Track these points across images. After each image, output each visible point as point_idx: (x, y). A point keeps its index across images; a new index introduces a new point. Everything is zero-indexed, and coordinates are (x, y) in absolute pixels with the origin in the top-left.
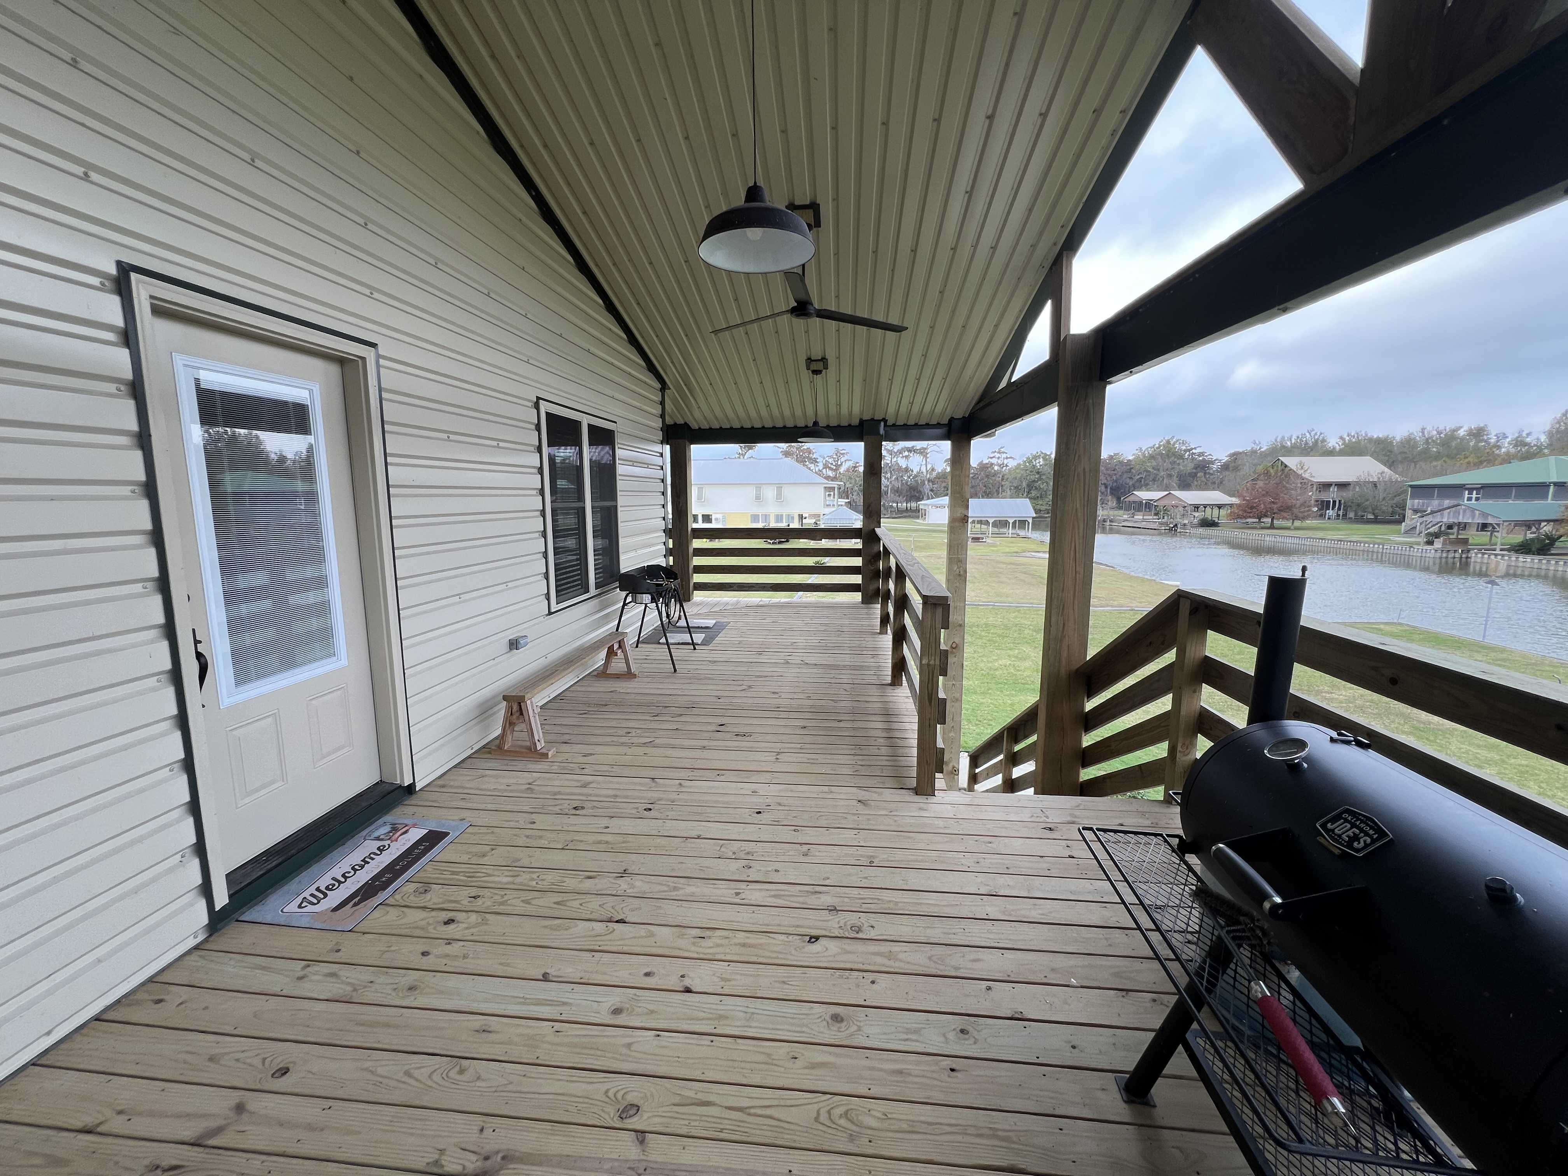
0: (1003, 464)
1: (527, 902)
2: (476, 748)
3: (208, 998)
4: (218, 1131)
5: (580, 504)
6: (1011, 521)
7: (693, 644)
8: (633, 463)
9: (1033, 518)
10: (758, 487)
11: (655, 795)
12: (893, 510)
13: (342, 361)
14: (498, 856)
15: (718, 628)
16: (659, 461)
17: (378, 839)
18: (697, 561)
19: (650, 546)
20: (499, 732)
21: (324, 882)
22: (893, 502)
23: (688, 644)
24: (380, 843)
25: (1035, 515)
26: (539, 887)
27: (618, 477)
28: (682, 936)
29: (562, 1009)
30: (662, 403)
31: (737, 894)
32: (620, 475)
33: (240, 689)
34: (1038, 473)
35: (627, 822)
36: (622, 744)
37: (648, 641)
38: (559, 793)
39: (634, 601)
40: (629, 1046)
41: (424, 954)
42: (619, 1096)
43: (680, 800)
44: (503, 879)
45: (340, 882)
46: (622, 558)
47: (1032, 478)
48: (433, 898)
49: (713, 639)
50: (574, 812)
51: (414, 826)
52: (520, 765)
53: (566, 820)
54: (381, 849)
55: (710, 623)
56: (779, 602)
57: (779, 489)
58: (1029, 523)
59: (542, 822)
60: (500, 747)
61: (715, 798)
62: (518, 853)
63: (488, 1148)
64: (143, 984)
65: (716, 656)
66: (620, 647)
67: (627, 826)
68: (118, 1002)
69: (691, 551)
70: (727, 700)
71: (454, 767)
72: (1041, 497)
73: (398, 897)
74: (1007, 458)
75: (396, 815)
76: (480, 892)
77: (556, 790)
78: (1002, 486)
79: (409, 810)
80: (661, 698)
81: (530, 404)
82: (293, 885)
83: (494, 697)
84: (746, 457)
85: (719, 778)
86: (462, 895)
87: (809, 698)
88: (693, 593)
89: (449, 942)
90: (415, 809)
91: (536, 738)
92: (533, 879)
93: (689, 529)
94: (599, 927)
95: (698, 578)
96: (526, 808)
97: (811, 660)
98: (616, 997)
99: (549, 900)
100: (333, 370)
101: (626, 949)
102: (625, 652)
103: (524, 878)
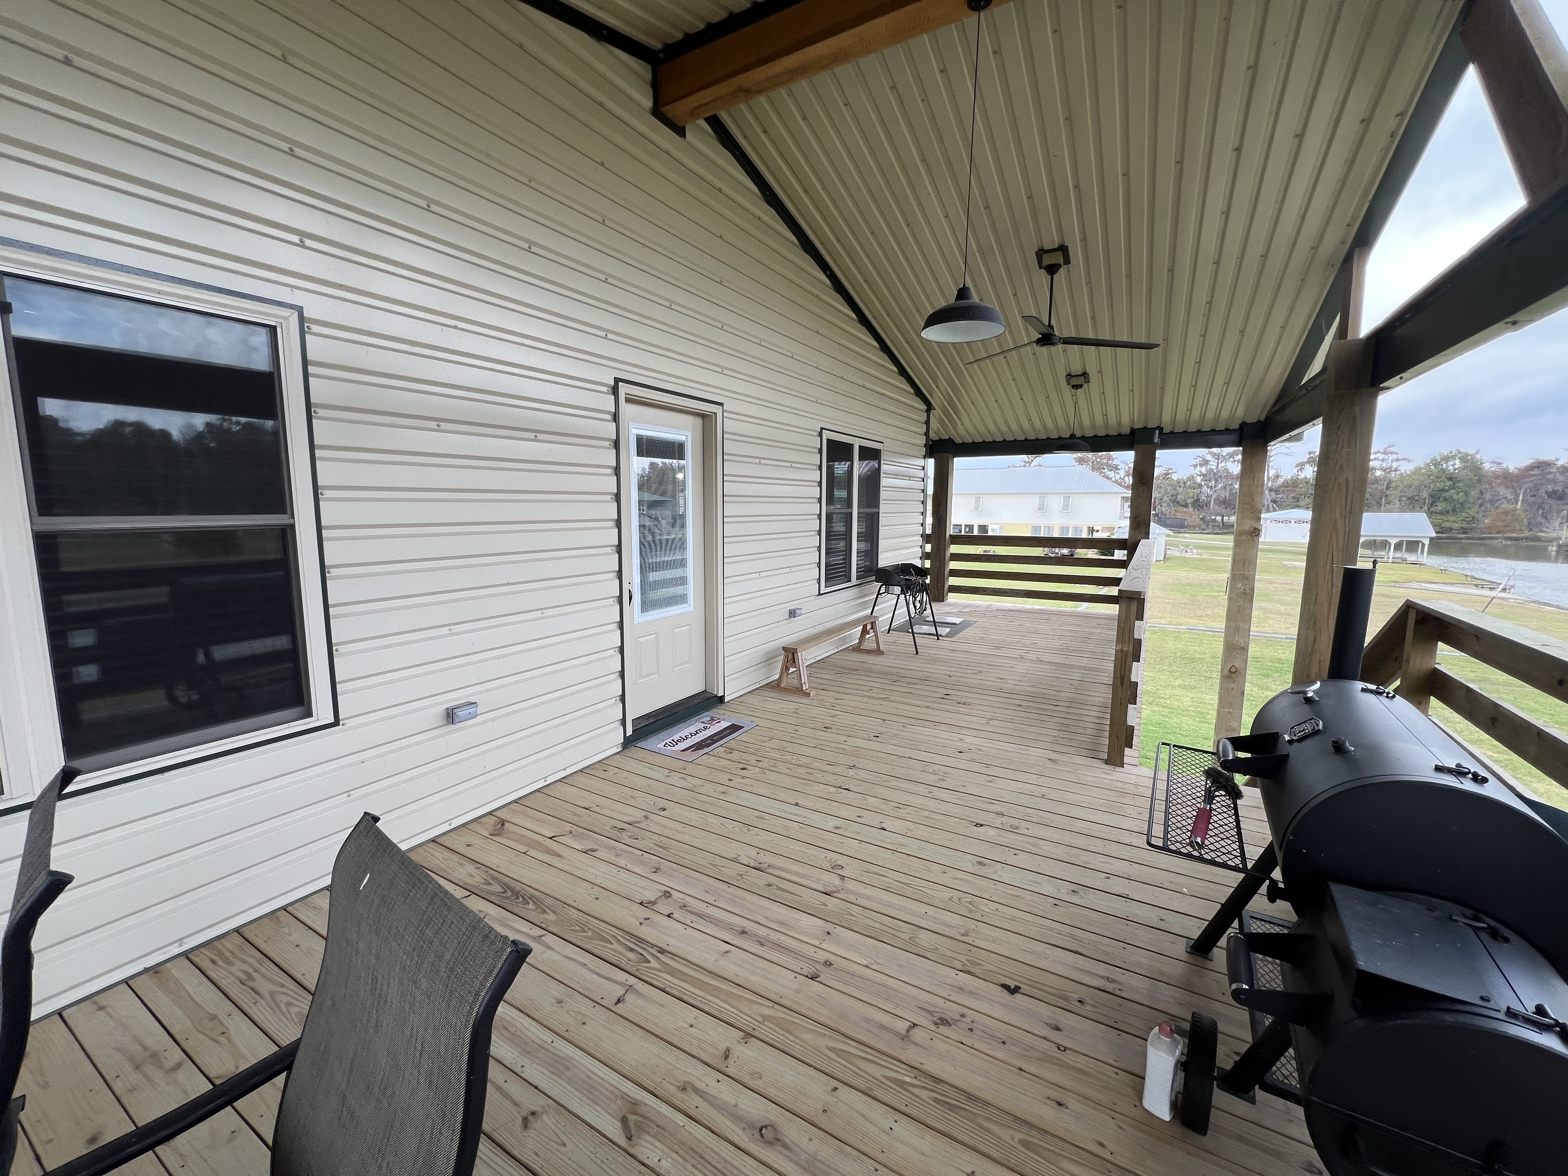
0: (1390, 468)
1: (790, 769)
2: (763, 683)
3: (626, 774)
4: (638, 822)
5: (848, 510)
6: (1393, 541)
7: (937, 635)
8: (896, 476)
9: (1431, 539)
10: (1043, 496)
11: (882, 730)
12: (1216, 524)
13: (703, 416)
14: (774, 743)
15: (965, 625)
16: (921, 474)
17: (703, 722)
18: (954, 565)
19: (907, 548)
20: (777, 676)
21: (676, 737)
22: (1217, 515)
23: (933, 635)
24: (705, 725)
25: (1434, 535)
26: (797, 763)
27: (882, 488)
28: (886, 804)
29: (805, 819)
30: (927, 423)
31: (930, 792)
32: (883, 487)
33: (644, 614)
34: (1450, 479)
35: (860, 741)
36: (865, 696)
37: (899, 629)
38: (816, 718)
39: (887, 591)
40: (842, 843)
41: (730, 780)
42: (833, 860)
43: (901, 735)
44: (776, 755)
45: (684, 740)
46: (881, 556)
47: (1440, 485)
48: (736, 756)
49: (957, 633)
50: (825, 729)
51: (724, 720)
52: (791, 698)
53: (818, 733)
54: (705, 728)
55: (957, 620)
56: (1032, 609)
57: (1067, 499)
58: (1423, 545)
59: (802, 731)
60: (778, 685)
61: (928, 738)
62: (785, 744)
63: (761, 860)
64: (597, 762)
65: (955, 646)
66: (872, 628)
67: (861, 743)
68: (588, 767)
69: (948, 555)
70: (957, 679)
71: (749, 692)
72: (1454, 511)
73: (715, 751)
74: (1397, 460)
75: (714, 713)
76: (761, 759)
77: (814, 715)
78: (1387, 496)
79: (720, 711)
80: (902, 671)
81: (815, 434)
82: (661, 735)
83: (778, 649)
84: (1032, 465)
85: (935, 727)
86: (752, 759)
87: (1033, 686)
88: (947, 594)
89: (743, 777)
90: (724, 712)
91: (803, 681)
92: (793, 759)
93: (948, 535)
94: (832, 789)
95: (953, 581)
96: (793, 723)
97: (1047, 658)
98: (839, 822)
99: (803, 771)
100: (699, 421)
101: (847, 803)
102: (875, 632)
103: (788, 757)
